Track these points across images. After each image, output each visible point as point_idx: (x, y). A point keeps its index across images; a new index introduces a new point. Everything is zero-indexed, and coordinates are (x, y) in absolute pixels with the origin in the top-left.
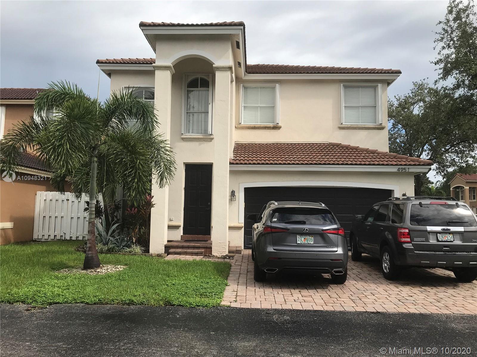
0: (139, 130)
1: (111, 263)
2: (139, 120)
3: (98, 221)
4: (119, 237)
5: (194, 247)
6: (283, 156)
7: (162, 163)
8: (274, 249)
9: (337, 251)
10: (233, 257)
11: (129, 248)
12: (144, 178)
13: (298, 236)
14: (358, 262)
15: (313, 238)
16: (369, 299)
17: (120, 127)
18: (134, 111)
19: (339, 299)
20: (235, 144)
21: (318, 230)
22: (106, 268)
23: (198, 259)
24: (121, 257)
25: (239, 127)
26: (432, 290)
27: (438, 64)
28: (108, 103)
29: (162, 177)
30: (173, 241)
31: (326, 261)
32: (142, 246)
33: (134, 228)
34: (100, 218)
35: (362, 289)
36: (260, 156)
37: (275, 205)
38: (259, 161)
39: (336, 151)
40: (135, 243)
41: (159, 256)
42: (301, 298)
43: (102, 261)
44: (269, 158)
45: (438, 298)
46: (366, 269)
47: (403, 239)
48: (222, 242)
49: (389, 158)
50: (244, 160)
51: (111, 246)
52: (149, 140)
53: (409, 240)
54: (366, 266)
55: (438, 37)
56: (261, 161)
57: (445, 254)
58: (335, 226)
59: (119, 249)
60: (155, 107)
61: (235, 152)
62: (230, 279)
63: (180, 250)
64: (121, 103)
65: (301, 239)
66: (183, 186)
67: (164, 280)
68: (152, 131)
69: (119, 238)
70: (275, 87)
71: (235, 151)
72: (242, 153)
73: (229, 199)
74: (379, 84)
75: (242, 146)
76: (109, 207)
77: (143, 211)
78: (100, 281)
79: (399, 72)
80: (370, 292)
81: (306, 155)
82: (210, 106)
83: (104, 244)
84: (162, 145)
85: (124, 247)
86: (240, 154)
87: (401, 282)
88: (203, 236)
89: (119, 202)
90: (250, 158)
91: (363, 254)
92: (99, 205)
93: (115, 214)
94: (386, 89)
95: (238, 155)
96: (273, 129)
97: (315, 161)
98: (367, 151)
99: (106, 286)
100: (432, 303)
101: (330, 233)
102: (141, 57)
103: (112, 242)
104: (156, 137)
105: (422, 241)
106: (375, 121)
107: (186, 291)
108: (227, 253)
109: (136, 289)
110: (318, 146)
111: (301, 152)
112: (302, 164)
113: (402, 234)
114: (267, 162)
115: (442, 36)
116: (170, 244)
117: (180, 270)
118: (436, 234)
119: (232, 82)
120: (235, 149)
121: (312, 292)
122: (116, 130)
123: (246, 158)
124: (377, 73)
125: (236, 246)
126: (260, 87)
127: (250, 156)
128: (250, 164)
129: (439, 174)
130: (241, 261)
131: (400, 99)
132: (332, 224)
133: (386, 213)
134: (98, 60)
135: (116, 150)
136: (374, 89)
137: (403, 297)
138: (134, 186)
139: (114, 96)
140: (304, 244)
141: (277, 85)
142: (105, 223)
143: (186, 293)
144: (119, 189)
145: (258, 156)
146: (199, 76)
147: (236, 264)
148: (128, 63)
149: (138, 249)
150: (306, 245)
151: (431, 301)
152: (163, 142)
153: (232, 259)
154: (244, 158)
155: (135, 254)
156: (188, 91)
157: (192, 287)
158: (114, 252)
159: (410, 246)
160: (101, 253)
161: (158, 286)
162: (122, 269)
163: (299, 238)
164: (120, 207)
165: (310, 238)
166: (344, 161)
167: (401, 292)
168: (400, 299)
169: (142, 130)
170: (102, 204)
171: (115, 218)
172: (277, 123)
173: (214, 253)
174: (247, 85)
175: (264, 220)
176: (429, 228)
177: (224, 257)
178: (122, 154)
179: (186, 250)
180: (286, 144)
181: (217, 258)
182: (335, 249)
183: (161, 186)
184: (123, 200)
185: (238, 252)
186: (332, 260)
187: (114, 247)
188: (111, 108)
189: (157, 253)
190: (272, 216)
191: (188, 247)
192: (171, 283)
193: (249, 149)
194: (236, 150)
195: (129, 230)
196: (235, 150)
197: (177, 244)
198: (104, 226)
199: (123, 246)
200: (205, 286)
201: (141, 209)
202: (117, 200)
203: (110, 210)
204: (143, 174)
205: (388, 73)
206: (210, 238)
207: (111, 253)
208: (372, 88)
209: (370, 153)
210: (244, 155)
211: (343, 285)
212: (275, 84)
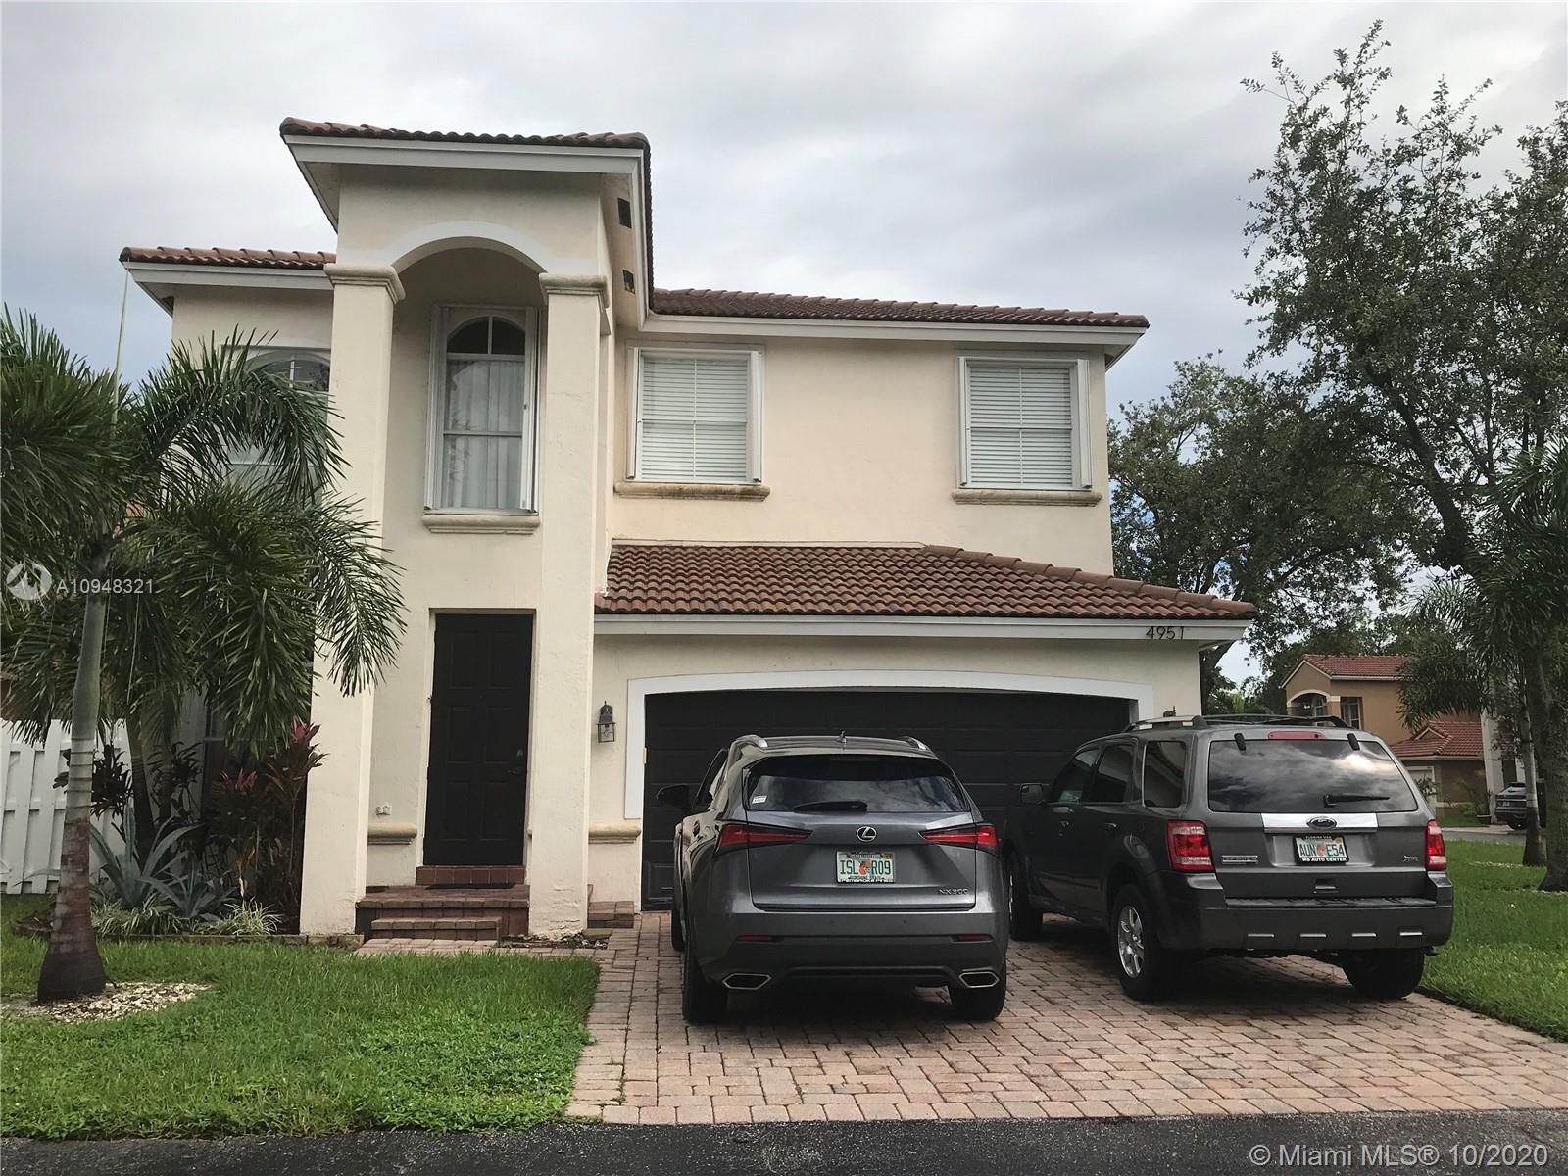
0: (268, 486)
1: (148, 975)
2: (271, 450)
3: (110, 820)
4: (186, 877)
5: (464, 910)
6: (776, 588)
7: (353, 606)
8: (757, 906)
9: (973, 906)
10: (603, 939)
11: (222, 919)
12: (287, 654)
13: (840, 857)
14: (1031, 945)
15: (890, 861)
16: (1086, 1070)
17: (199, 474)
18: (254, 415)
19: (985, 1076)
20: (614, 546)
21: (910, 831)
22: (126, 995)
23: (479, 951)
24: (188, 950)
25: (627, 490)
26: (1285, 1031)
27: (1257, 301)
28: (157, 387)
29: (351, 657)
30: (388, 887)
31: (937, 940)
32: (270, 911)
33: (242, 843)
34: (117, 811)
35: (1058, 1035)
36: (700, 588)
37: (761, 746)
38: (695, 604)
39: (948, 572)
40: (248, 900)
41: (335, 942)
42: (853, 1078)
43: (114, 969)
44: (730, 593)
45: (1310, 1058)
46: (1063, 967)
47: (1187, 861)
48: (566, 887)
49: (1117, 595)
50: (645, 601)
51: (154, 911)
52: (305, 523)
53: (1205, 860)
54: (1061, 955)
55: (1256, 217)
56: (703, 602)
57: (1322, 907)
58: (963, 819)
59: (183, 922)
60: (330, 405)
61: (613, 573)
62: (597, 1020)
63: (412, 921)
64: (205, 386)
65: (850, 865)
66: (429, 692)
67: (353, 1032)
68: (317, 489)
69: (185, 881)
70: (746, 361)
71: (614, 570)
72: (639, 577)
73: (592, 735)
74: (1079, 360)
75: (636, 554)
76: (153, 770)
77: (276, 780)
78: (100, 1046)
79: (1142, 323)
80: (1085, 1045)
81: (853, 585)
82: (528, 416)
83: (127, 907)
84: (352, 542)
85: (203, 913)
86: (632, 580)
87: (1182, 1007)
88: (496, 869)
89: (192, 751)
90: (666, 594)
91: (1046, 917)
92: (115, 764)
93: (175, 796)
94: (1102, 378)
95: (624, 584)
96: (741, 499)
97: (883, 602)
98: (1047, 572)
99: (123, 1066)
100: (1294, 1075)
101: (948, 844)
102: (286, 247)
103: (157, 896)
104: (331, 513)
105: (1248, 865)
106: (1069, 477)
107: (434, 1071)
108: (582, 926)
109: (240, 1069)
110: (891, 557)
111: (836, 575)
112: (842, 613)
113: (1184, 842)
114: (725, 605)
115: (1268, 215)
116: (376, 898)
117: (411, 992)
118: (1291, 837)
119: (603, 335)
120: (613, 565)
121: (888, 1056)
122: (184, 483)
123: (652, 593)
124: (1074, 323)
125: (615, 900)
126: (698, 360)
127: (667, 585)
128: (666, 612)
129: (1260, 652)
130: (635, 952)
131: (1136, 414)
132: (954, 810)
133: (1124, 778)
134: (127, 249)
135: (181, 555)
136: (1063, 377)
137: (1198, 1058)
138: (251, 686)
139: (178, 363)
140: (860, 882)
141: (755, 356)
142: (134, 828)
143: (433, 1077)
144: (193, 704)
145: (694, 585)
146: (491, 314)
147: (616, 963)
148: (239, 264)
149: (255, 920)
150: (869, 886)
151: (1290, 1070)
152: (358, 530)
153: (601, 947)
154: (645, 591)
155: (246, 938)
156: (449, 362)
157: (456, 1053)
158: (163, 933)
159: (1211, 882)
160: (115, 940)
161: (327, 1053)
162: (189, 996)
163: (843, 862)
164: (196, 769)
165: (883, 860)
166: (975, 603)
167: (1189, 1041)
168: (1189, 1066)
169: (280, 487)
170: (126, 760)
171: (173, 809)
172: (757, 480)
173: (537, 927)
174: (654, 350)
175: (718, 804)
176: (1272, 820)
177: (572, 942)
178: (204, 570)
179: (433, 921)
180: (785, 550)
181: (548, 946)
182: (968, 899)
183: (349, 686)
184: (207, 744)
185: (623, 921)
186: (957, 937)
187: (166, 916)
188: (165, 403)
189: (326, 932)
190: (749, 786)
191: (444, 910)
192: (378, 1040)
193: (660, 563)
194: (617, 568)
195: (224, 851)
196: (615, 567)
197: (402, 900)
198: (128, 837)
199: (203, 911)
200: (506, 1047)
201: (272, 773)
202: (181, 743)
203: (157, 780)
204: (282, 639)
205: (1109, 324)
206: (523, 874)
207: (150, 939)
208: (1057, 372)
209: (1059, 580)
210: (647, 583)
211: (991, 1025)
212: (747, 351)
